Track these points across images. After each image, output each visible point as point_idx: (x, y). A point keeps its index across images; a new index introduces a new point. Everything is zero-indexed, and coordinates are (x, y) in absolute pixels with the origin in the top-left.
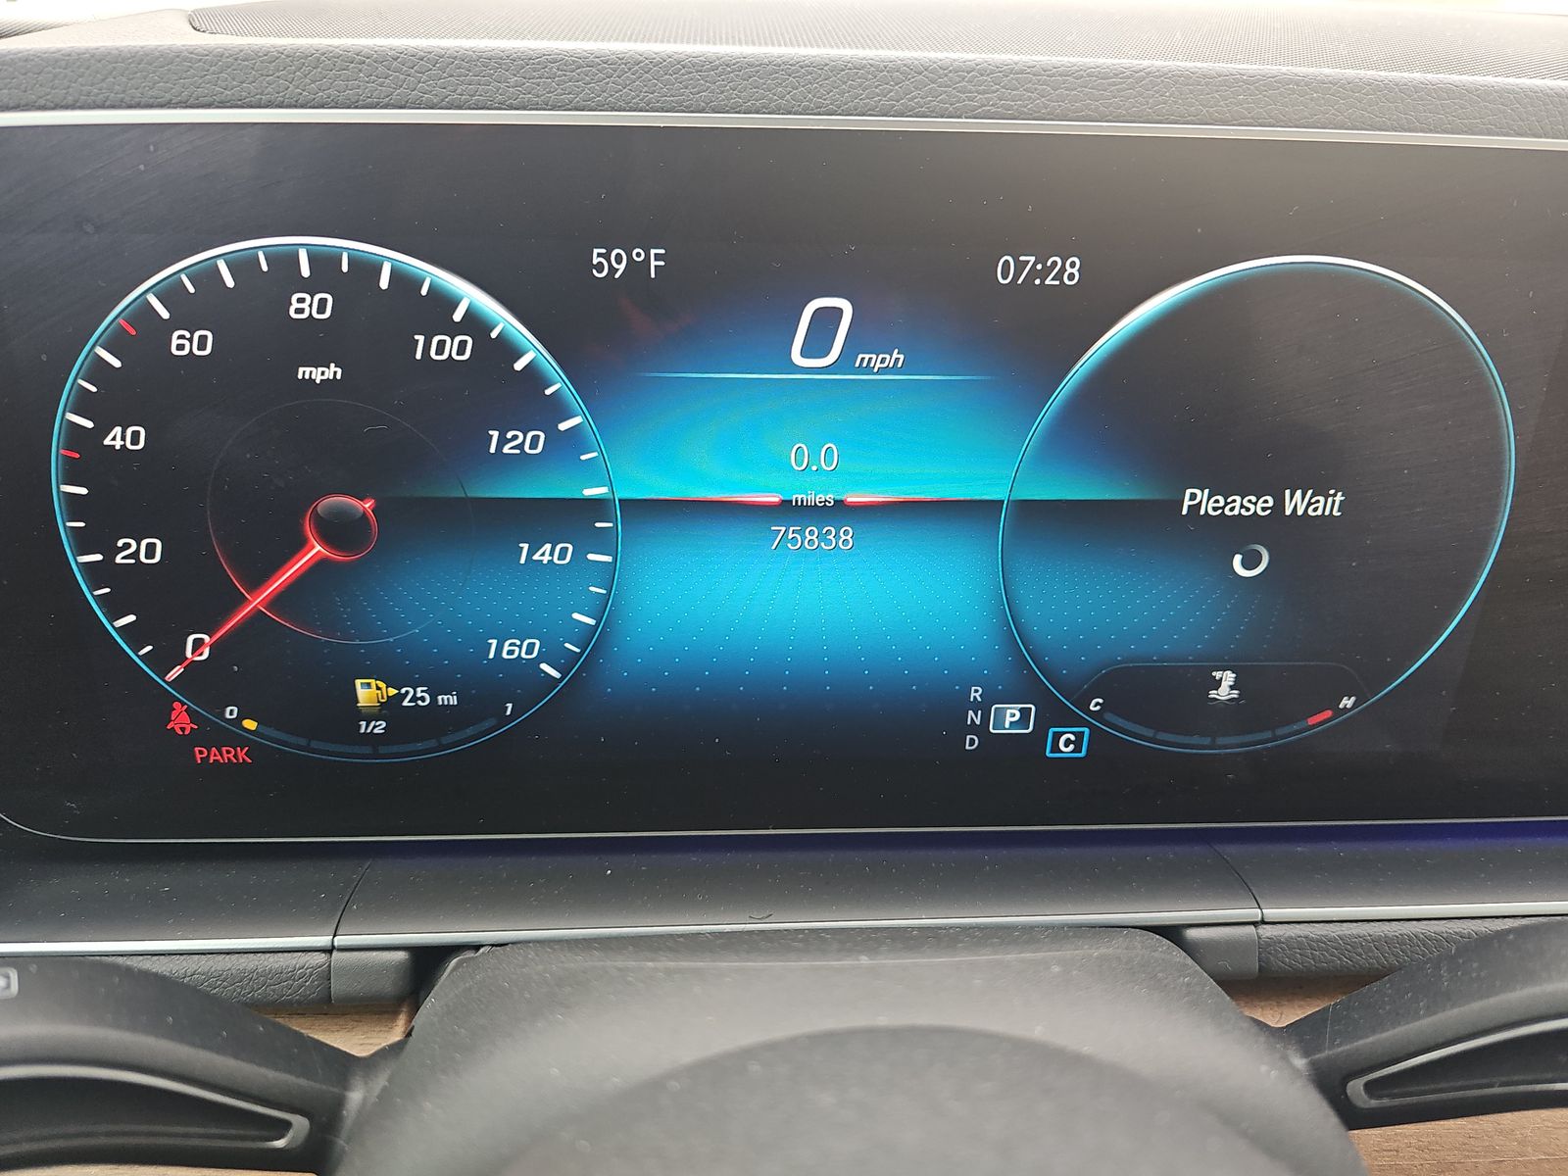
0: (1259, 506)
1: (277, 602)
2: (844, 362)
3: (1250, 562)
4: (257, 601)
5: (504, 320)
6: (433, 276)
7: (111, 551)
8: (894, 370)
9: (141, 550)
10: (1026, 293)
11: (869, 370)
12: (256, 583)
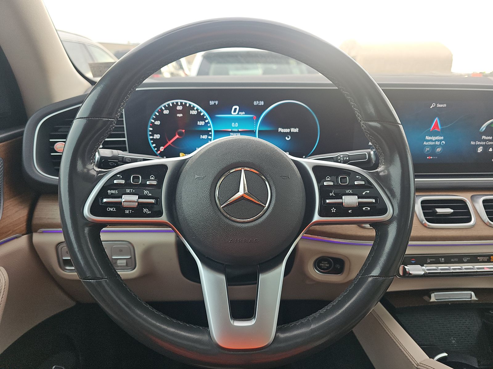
0: (288, 130)
1: (172, 143)
2: (238, 114)
3: (288, 137)
4: (170, 143)
5: (200, 109)
6: (193, 104)
7: (153, 136)
8: (243, 115)
9: (157, 136)
10: (258, 106)
11: (240, 114)
12: (170, 140)
